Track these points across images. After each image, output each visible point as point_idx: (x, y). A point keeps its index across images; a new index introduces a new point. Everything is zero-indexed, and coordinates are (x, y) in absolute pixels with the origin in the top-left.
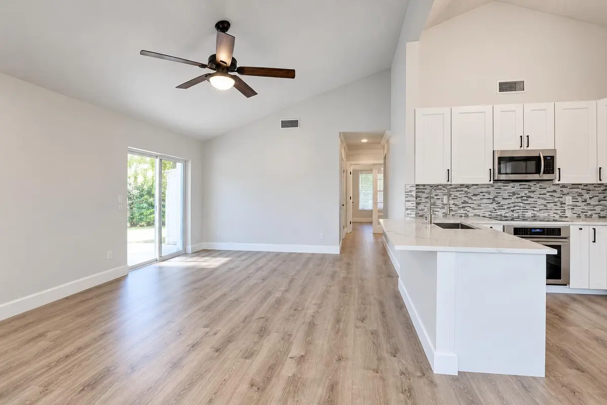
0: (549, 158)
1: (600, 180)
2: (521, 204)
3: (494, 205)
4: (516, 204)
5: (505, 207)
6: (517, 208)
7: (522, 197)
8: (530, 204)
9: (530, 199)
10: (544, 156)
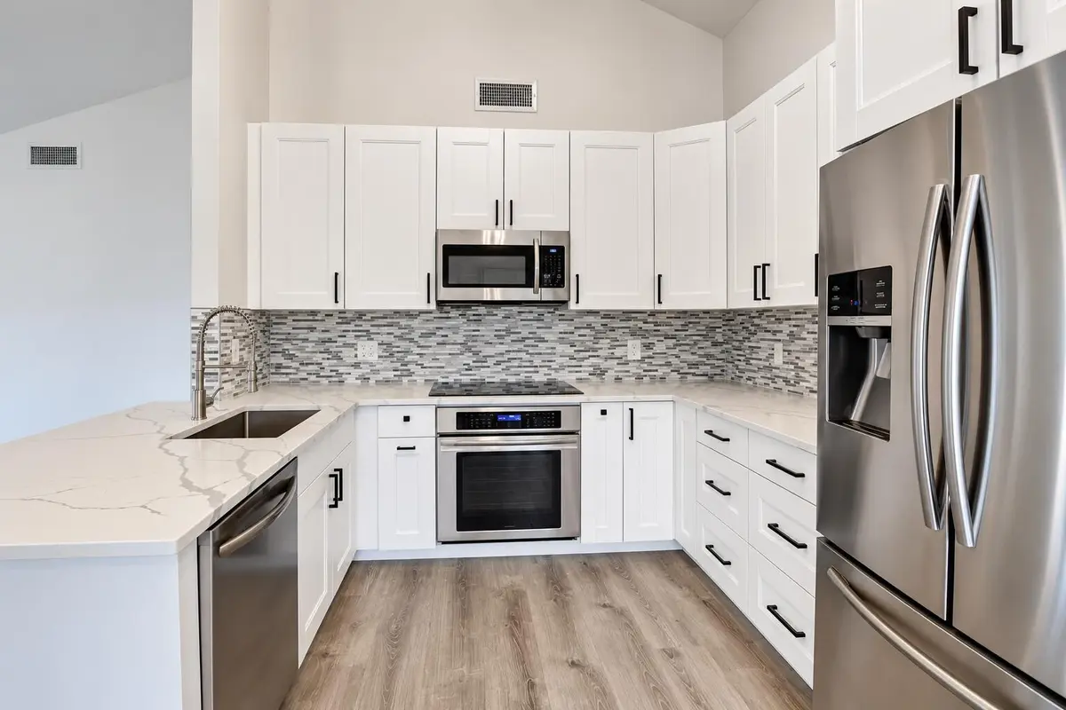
0: (553, 251)
1: (660, 302)
2: (523, 355)
3: (468, 359)
4: (512, 355)
5: (491, 362)
6: (516, 363)
7: (524, 339)
8: (540, 354)
9: (540, 345)
10: (540, 247)
